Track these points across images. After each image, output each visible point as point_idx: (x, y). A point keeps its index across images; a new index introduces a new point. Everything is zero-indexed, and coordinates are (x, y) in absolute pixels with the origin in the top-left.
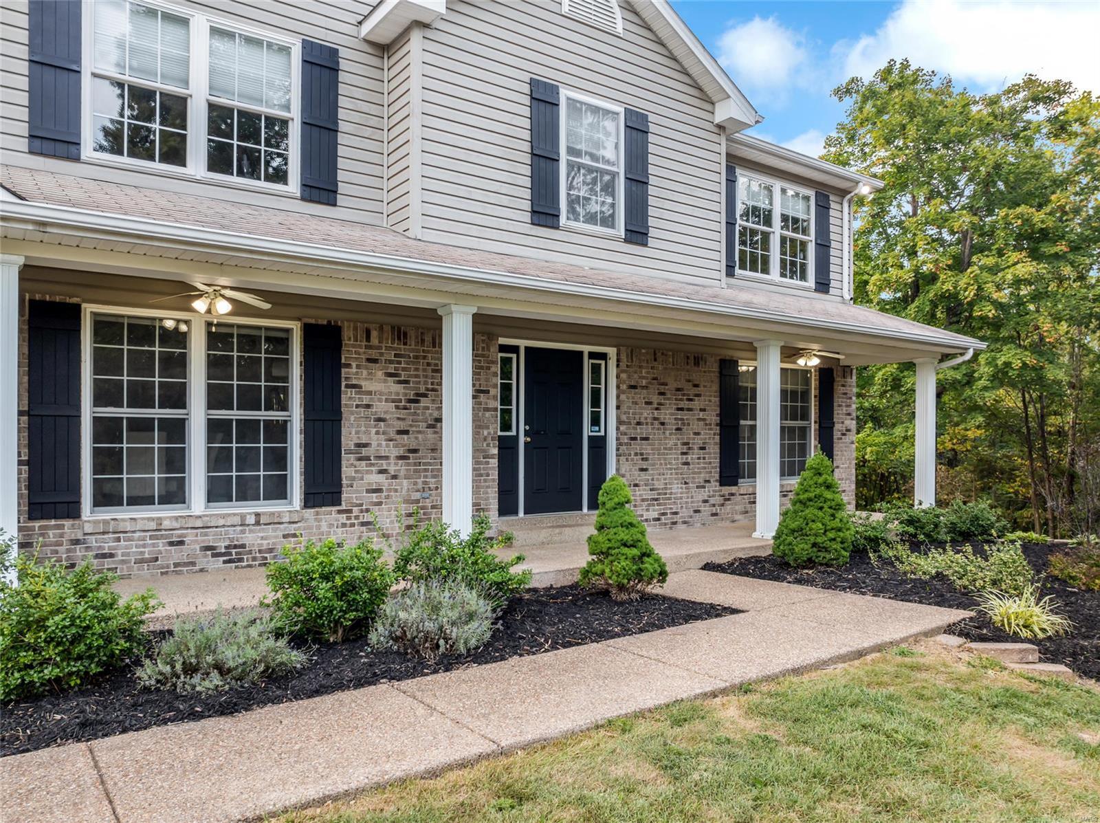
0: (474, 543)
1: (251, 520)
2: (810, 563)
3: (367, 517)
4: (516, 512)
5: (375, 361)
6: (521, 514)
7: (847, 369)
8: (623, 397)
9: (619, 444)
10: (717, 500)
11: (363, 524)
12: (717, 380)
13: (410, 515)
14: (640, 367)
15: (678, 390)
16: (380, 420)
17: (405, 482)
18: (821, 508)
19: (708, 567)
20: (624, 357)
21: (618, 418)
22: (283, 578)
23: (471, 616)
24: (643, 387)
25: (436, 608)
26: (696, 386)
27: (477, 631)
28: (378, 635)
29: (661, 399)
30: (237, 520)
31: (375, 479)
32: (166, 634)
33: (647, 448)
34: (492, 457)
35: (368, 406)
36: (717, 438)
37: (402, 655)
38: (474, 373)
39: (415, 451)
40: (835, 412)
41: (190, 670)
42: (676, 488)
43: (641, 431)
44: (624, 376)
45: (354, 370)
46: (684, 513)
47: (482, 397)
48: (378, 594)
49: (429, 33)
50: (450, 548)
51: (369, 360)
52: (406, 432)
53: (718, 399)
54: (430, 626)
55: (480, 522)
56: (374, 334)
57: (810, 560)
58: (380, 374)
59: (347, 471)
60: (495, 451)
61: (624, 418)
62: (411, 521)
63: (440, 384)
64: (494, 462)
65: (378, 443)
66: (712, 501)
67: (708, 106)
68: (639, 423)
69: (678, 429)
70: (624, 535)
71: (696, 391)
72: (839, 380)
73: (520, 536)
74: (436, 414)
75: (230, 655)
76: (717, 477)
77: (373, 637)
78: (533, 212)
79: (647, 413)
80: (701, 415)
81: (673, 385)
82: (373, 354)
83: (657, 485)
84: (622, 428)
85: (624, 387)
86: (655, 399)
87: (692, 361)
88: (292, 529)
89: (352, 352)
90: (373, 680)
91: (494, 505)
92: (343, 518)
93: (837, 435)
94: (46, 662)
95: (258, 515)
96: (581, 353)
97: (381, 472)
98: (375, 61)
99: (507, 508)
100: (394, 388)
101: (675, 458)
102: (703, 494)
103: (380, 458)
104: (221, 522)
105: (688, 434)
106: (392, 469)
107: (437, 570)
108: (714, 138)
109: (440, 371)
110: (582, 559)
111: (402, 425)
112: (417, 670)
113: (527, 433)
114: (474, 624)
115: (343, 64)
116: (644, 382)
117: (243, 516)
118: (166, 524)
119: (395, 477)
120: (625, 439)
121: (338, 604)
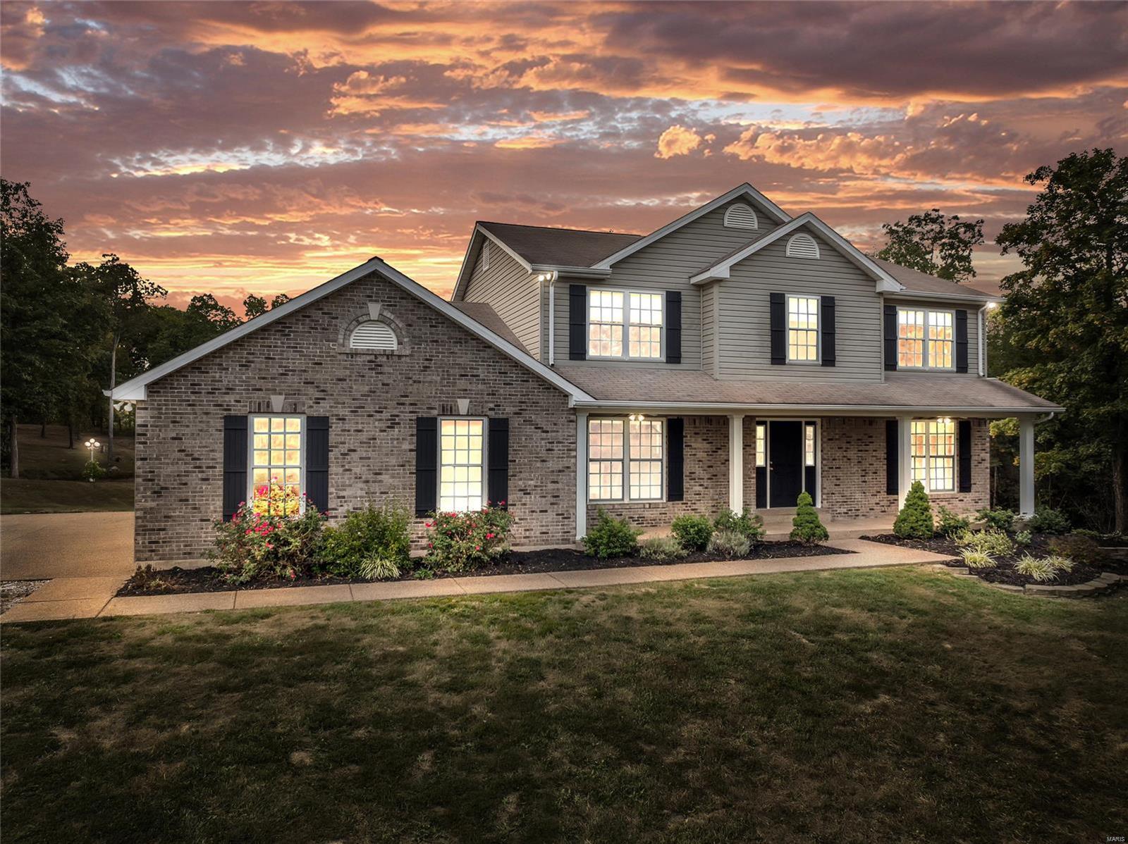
0: (743, 518)
1: (647, 506)
2: (910, 537)
3: (694, 507)
4: (766, 507)
5: (698, 434)
6: (768, 508)
7: (983, 421)
8: (825, 445)
9: (823, 471)
10: (885, 503)
11: (693, 510)
12: (885, 433)
13: (714, 506)
14: (835, 428)
15: (859, 440)
16: (700, 461)
17: (711, 490)
18: (916, 510)
19: (863, 538)
20: (825, 424)
21: (822, 456)
22: (676, 527)
23: (742, 544)
24: (836, 439)
25: (730, 540)
26: (871, 437)
27: (745, 549)
28: (710, 547)
29: (848, 446)
30: (642, 506)
31: (698, 488)
32: (642, 547)
33: (840, 474)
34: (753, 478)
35: (695, 455)
36: (885, 467)
37: (719, 556)
38: (743, 437)
39: (716, 476)
40: (972, 449)
41: (655, 552)
42: (858, 496)
43: (836, 463)
44: (825, 434)
45: (689, 438)
46: (863, 510)
47: (748, 448)
48: (709, 534)
49: (722, 284)
50: (734, 519)
51: (695, 434)
52: (712, 467)
53: (885, 444)
54: (728, 546)
55: (746, 510)
56: (697, 421)
57: (909, 535)
58: (700, 440)
59: (686, 485)
60: (755, 475)
61: (825, 457)
62: (714, 510)
63: (728, 443)
64: (754, 481)
65: (699, 472)
66: (882, 503)
67: (873, 284)
68: (834, 460)
69: (859, 462)
70: (807, 518)
71: (870, 440)
72: (974, 428)
73: (766, 519)
74: (726, 458)
75: (667, 548)
76: (885, 489)
77: (708, 549)
78: (772, 359)
79: (839, 454)
80: (874, 454)
81: (855, 437)
82: (697, 430)
83: (846, 493)
84: (824, 462)
85: (825, 440)
86: (844, 446)
87: (867, 423)
88: (663, 511)
89: (687, 430)
90: (710, 561)
91: (754, 502)
92: (684, 507)
93: (973, 463)
94: (616, 547)
95: (650, 504)
96: (801, 422)
97: (701, 485)
98: (697, 293)
99: (761, 503)
100: (706, 446)
101: (857, 479)
102: (877, 499)
103: (699, 479)
104: (636, 507)
105: (866, 465)
106: (705, 484)
107: (729, 528)
108: (876, 300)
109: (728, 437)
110: (790, 529)
111: (710, 464)
112: (724, 559)
113: (771, 466)
114: (743, 546)
115: (683, 298)
116: (837, 437)
117: (644, 504)
118: (616, 507)
119: (706, 488)
120: (826, 468)
121: (696, 536)
